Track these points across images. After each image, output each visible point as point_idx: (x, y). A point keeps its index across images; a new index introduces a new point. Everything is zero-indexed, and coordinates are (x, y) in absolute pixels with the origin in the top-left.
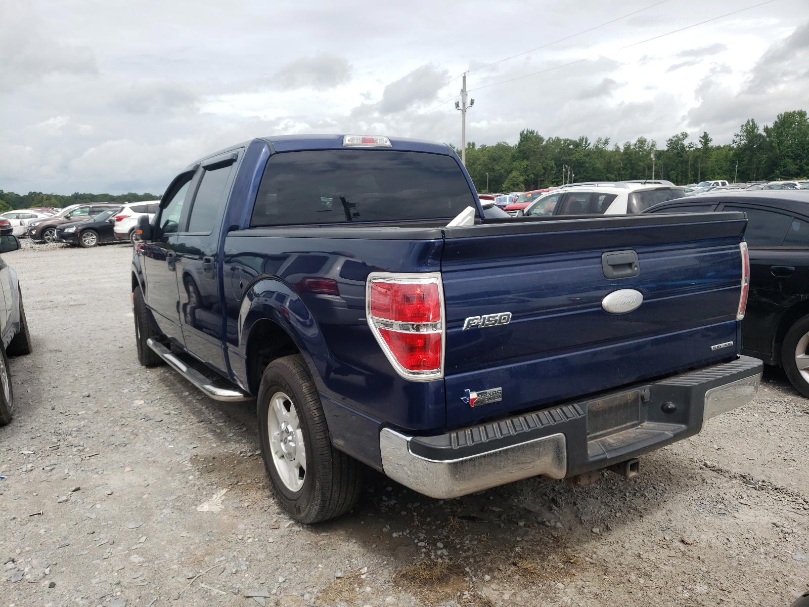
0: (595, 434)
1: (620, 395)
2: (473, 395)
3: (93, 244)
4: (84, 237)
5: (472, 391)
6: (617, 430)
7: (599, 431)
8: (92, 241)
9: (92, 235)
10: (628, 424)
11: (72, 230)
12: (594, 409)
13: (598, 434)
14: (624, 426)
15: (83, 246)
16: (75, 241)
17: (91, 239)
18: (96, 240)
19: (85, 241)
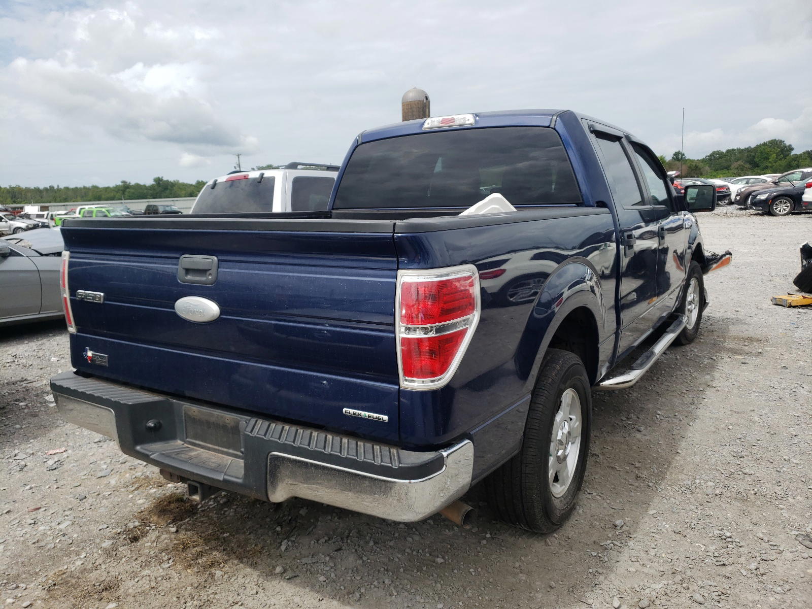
0: (195, 441)
1: (217, 412)
2: (90, 354)
3: (786, 212)
4: (777, 204)
5: (90, 350)
6: (217, 449)
7: (199, 440)
8: (785, 210)
9: (786, 203)
10: (231, 451)
11: (763, 197)
12: (190, 413)
13: (197, 442)
14: (225, 450)
15: (773, 214)
16: (767, 208)
17: (783, 207)
18: (789, 208)
19: (776, 209)
